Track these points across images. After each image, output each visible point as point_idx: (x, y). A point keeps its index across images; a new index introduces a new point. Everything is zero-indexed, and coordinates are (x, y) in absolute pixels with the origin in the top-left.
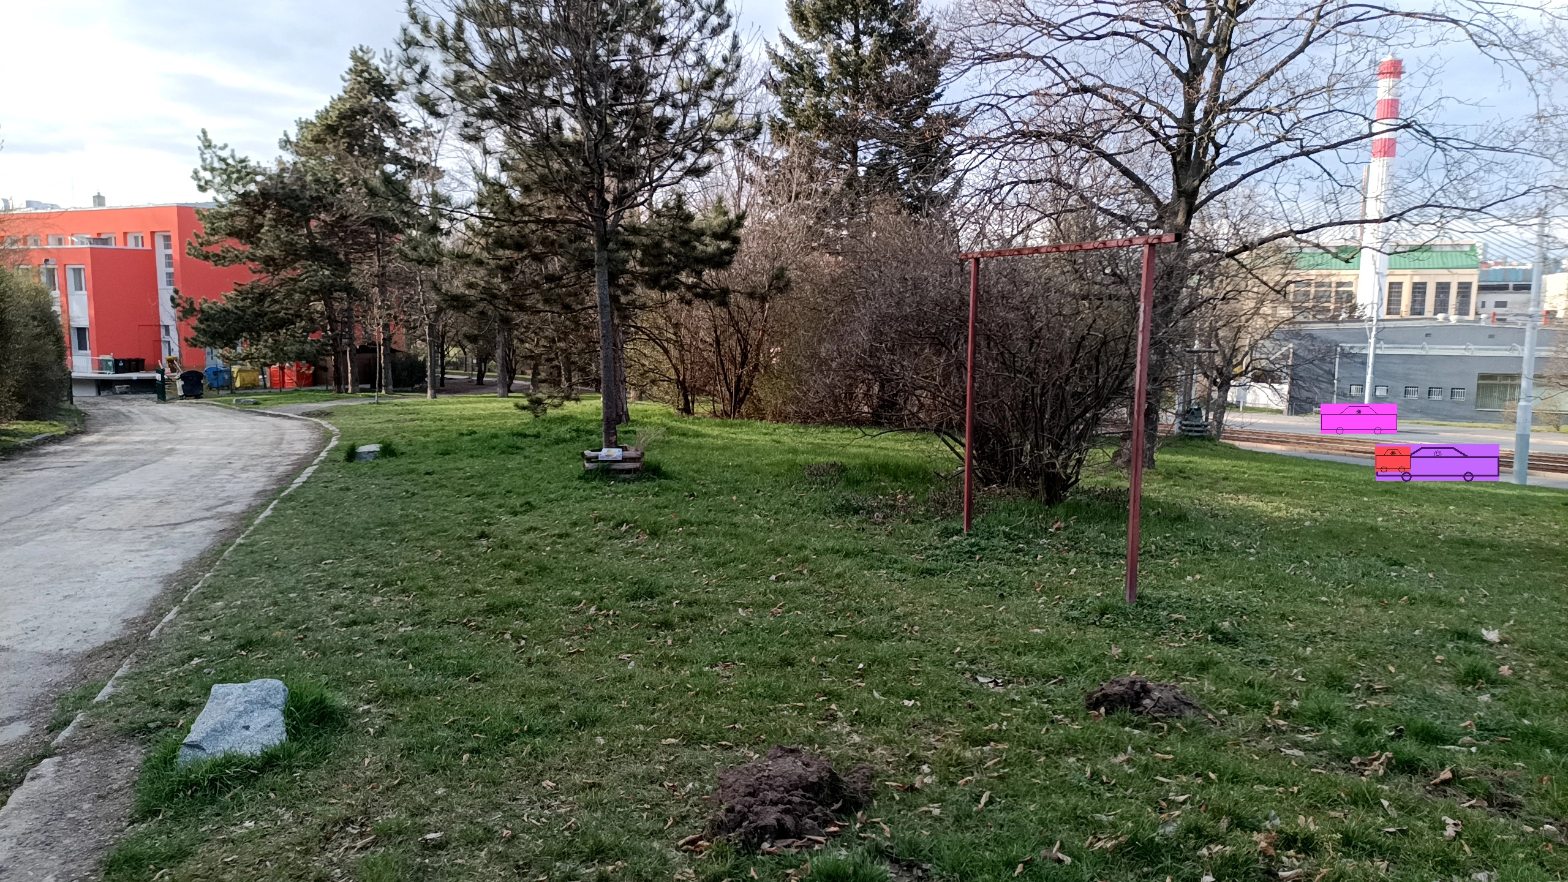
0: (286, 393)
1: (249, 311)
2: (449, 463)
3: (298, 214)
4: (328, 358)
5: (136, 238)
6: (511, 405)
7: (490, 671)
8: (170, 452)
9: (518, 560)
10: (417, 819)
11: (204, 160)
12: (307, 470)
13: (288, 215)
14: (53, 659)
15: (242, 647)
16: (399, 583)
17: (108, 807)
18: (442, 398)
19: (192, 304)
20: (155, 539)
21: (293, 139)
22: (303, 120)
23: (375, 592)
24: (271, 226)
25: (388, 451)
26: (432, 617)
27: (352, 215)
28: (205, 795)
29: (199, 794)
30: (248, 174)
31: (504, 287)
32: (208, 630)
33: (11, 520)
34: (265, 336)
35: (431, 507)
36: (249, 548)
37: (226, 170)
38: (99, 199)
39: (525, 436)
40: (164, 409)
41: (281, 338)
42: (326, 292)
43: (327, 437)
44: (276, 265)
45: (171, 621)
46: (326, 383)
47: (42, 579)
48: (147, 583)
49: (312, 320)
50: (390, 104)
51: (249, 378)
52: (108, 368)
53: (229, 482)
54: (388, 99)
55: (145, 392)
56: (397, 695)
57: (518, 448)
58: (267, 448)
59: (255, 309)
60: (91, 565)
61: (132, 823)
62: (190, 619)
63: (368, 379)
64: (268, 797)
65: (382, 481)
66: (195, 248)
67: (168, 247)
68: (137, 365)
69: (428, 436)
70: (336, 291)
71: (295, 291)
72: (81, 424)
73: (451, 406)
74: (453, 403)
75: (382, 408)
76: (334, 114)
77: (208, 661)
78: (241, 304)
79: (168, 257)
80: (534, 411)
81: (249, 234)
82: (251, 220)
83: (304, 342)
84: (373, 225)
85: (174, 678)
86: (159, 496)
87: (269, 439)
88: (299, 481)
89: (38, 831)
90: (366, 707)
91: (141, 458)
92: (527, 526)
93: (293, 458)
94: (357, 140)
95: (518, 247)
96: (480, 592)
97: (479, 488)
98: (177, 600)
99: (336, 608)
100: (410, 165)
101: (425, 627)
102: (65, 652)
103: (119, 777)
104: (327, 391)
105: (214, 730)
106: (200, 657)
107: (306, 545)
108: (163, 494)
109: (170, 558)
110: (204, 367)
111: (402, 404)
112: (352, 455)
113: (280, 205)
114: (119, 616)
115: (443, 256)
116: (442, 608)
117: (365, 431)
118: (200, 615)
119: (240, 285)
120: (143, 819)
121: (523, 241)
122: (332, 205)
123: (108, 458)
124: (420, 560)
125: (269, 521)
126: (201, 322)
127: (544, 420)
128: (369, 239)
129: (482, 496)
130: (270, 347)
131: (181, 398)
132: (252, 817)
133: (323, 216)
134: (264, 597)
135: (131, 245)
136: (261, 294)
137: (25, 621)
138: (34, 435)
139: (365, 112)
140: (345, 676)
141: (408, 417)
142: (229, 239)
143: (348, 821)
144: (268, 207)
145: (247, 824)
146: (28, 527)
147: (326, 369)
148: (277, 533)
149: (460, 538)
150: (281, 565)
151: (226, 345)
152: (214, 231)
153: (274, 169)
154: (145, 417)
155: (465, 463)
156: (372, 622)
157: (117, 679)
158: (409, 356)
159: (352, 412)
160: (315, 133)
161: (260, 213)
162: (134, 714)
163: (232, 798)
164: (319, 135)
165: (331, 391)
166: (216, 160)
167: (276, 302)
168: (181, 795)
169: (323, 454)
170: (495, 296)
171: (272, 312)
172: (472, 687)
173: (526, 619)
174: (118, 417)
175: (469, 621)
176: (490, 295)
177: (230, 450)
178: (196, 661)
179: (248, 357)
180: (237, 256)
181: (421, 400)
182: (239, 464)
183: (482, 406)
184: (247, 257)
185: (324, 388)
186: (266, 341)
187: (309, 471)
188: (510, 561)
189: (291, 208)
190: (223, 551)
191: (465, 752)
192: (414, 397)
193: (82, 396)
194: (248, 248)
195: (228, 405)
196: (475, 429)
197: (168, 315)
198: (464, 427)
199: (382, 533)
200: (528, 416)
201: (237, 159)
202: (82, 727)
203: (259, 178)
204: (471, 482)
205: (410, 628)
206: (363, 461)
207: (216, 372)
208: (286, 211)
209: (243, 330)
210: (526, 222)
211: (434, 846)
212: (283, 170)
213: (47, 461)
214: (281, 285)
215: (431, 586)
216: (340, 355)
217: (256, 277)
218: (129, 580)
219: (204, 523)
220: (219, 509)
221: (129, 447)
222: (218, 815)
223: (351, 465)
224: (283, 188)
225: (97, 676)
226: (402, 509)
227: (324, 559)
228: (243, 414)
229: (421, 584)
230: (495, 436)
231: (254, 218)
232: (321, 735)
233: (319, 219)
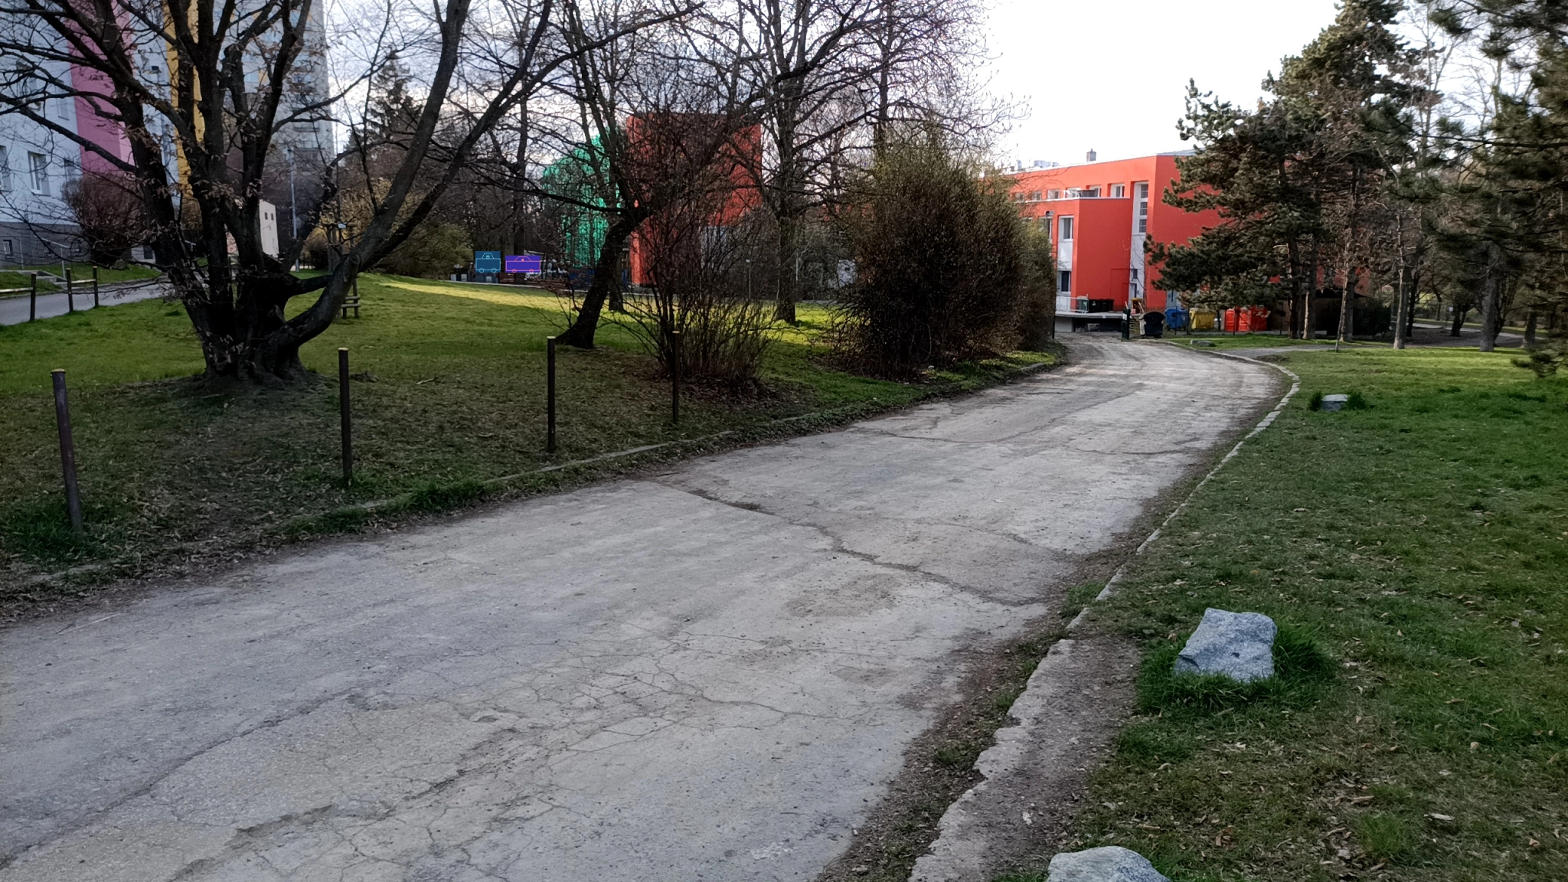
0: (1239, 336)
1: (1213, 255)
2: (1428, 421)
3: (1273, 156)
4: (1286, 303)
5: (1118, 188)
6: (1507, 361)
7: (1498, 658)
8: (1140, 387)
9: (1526, 541)
10: (1421, 794)
11: (1189, 109)
12: (1270, 415)
13: (1265, 157)
14: (1060, 556)
15: (1222, 578)
16: (1379, 543)
17: (1115, 694)
18: (1410, 349)
19: (1162, 248)
20: (1133, 465)
21: (1276, 78)
22: (1289, 57)
23: (1352, 547)
24: (1245, 169)
25: (1356, 402)
26: (1420, 585)
27: (1331, 152)
28: (1199, 707)
29: (1194, 705)
30: (1229, 118)
31: (1514, 225)
32: (1187, 556)
33: (1020, 434)
34: (1227, 279)
35: (1410, 467)
36: (1219, 483)
37: (1208, 116)
38: (1092, 155)
39: (1525, 398)
40: (1129, 347)
41: (1241, 282)
42: (1291, 235)
43: (1287, 383)
44: (1245, 208)
45: (1153, 541)
46: (1280, 327)
47: (1046, 488)
48: (1129, 503)
49: (1274, 264)
50: (1387, 27)
51: (1204, 320)
52: (1083, 308)
53: (1194, 420)
54: (1386, 21)
55: (1111, 331)
56: (1386, 660)
57: (1515, 412)
58: (1229, 389)
59: (1220, 252)
60: (1083, 481)
61: (1135, 713)
62: (1171, 543)
63: (1326, 325)
64: (1258, 726)
65: (1350, 433)
66: (1170, 195)
67: (1144, 195)
68: (1106, 305)
69: (1400, 390)
70: (1303, 233)
71: (1261, 234)
72: (1064, 358)
73: (1423, 359)
74: (1425, 355)
75: (1343, 356)
76: (1322, 48)
77: (1190, 585)
78: (1207, 248)
79: (1144, 205)
80: (1537, 369)
81: (1222, 179)
82: (1226, 164)
83: (1264, 286)
84: (1351, 162)
85: (1161, 593)
86: (1134, 427)
87: (1229, 381)
88: (1263, 425)
89: (1062, 697)
90: (1354, 664)
91: (1117, 390)
92: (1535, 504)
93: (1253, 401)
94: (1345, 71)
95: (1543, 175)
96: (1477, 569)
97: (1468, 453)
98: (1157, 524)
99: (1312, 557)
100: (1405, 94)
101: (1413, 594)
102: (1068, 553)
103: (1122, 671)
104: (1280, 336)
105: (1207, 650)
106: (1182, 579)
107: (1276, 489)
108: (1136, 424)
109: (1147, 484)
110: (1163, 308)
111: (1364, 353)
112: (1317, 403)
113: (1257, 147)
114: (1109, 529)
115: (1442, 191)
116: (1431, 578)
117: (1328, 379)
118: (1180, 540)
119: (1207, 229)
120: (1146, 714)
121: (1549, 168)
122: (1311, 143)
123: (1090, 388)
124: (1402, 523)
125: (1236, 462)
126: (1168, 265)
127: (1551, 382)
128: (1346, 177)
129: (1473, 462)
130: (1230, 290)
131: (1143, 337)
132: (1242, 740)
133: (1298, 155)
134: (1239, 534)
135: (1113, 195)
136: (1226, 238)
137: (1037, 521)
138: (1031, 364)
139: (1358, 39)
140: (1327, 627)
141: (1374, 368)
142: (1202, 185)
143: (1341, 773)
144: (1244, 150)
145: (1238, 745)
146: (1033, 442)
147: (1283, 313)
148: (1245, 474)
149: (1448, 506)
150: (1253, 506)
151: (1188, 288)
152: (1190, 178)
153: (1254, 111)
154: (1114, 353)
155: (1448, 423)
156: (1351, 579)
157: (1113, 584)
158: (1371, 301)
159: (1310, 358)
160: (1300, 69)
161: (1236, 157)
162: (1130, 618)
163: (1224, 717)
164: (1304, 71)
165: (1286, 336)
166: (1200, 107)
167: (1241, 245)
168: (1178, 701)
169: (1285, 400)
170: (1504, 235)
171: (1236, 256)
172: (1475, 671)
173: (1540, 609)
174: (1094, 353)
175: (1466, 598)
176: (1498, 235)
177: (1192, 389)
178: (1178, 582)
179: (1207, 300)
180: (1208, 201)
181: (1386, 349)
182: (1202, 404)
183: (1461, 360)
184: (1218, 202)
185: (1278, 333)
186: (1227, 284)
187: (1272, 416)
188: (1514, 540)
189: (1267, 150)
190: (1195, 485)
191: (1473, 739)
192: (1377, 346)
193: (1062, 332)
194: (1220, 193)
195: (1185, 346)
196: (1458, 386)
197: (1138, 258)
198: (1444, 382)
199: (1357, 489)
200: (1531, 374)
201: (1220, 104)
202: (1087, 618)
203: (1239, 122)
204: (1458, 445)
205: (1394, 593)
206: (1328, 411)
207: (1175, 314)
208: (1261, 153)
209: (1205, 274)
210: (1556, 146)
211: (1442, 828)
212: (1263, 111)
213: (1043, 386)
214: (1247, 228)
215: (1419, 553)
216: (1298, 298)
217: (1224, 221)
218: (1114, 499)
219: (1174, 456)
220: (1188, 445)
221: (1105, 379)
222: (1211, 729)
223: (1316, 414)
224: (1261, 130)
225: (1096, 578)
226: (1377, 466)
227: (1295, 507)
228: (1198, 355)
229: (1405, 548)
230: (1485, 396)
231: (1229, 162)
232: (1308, 681)
233: (1294, 159)
